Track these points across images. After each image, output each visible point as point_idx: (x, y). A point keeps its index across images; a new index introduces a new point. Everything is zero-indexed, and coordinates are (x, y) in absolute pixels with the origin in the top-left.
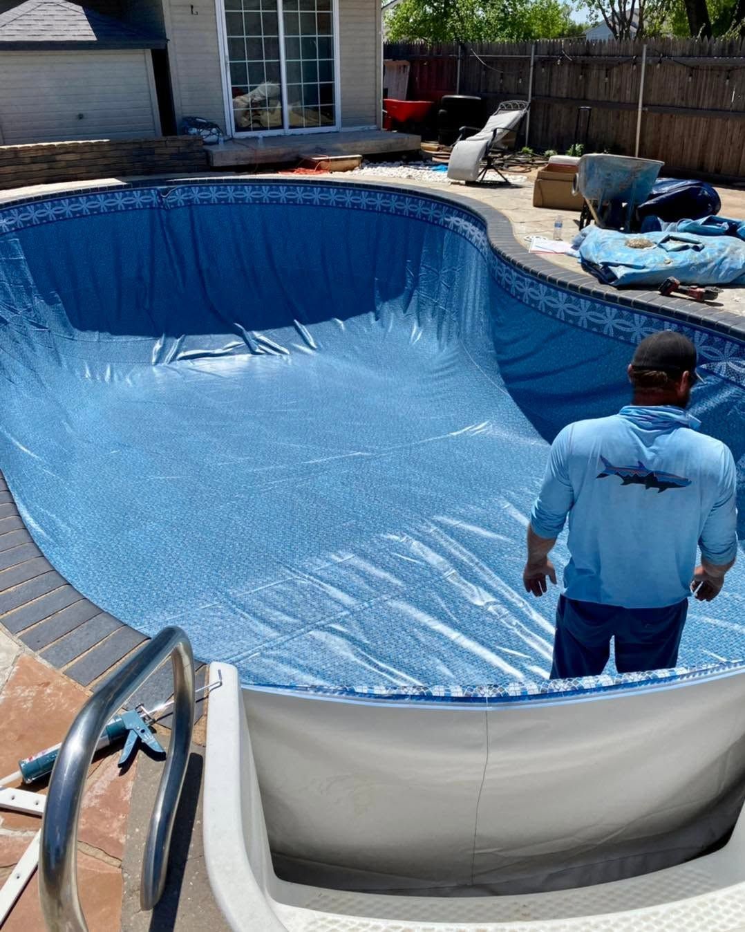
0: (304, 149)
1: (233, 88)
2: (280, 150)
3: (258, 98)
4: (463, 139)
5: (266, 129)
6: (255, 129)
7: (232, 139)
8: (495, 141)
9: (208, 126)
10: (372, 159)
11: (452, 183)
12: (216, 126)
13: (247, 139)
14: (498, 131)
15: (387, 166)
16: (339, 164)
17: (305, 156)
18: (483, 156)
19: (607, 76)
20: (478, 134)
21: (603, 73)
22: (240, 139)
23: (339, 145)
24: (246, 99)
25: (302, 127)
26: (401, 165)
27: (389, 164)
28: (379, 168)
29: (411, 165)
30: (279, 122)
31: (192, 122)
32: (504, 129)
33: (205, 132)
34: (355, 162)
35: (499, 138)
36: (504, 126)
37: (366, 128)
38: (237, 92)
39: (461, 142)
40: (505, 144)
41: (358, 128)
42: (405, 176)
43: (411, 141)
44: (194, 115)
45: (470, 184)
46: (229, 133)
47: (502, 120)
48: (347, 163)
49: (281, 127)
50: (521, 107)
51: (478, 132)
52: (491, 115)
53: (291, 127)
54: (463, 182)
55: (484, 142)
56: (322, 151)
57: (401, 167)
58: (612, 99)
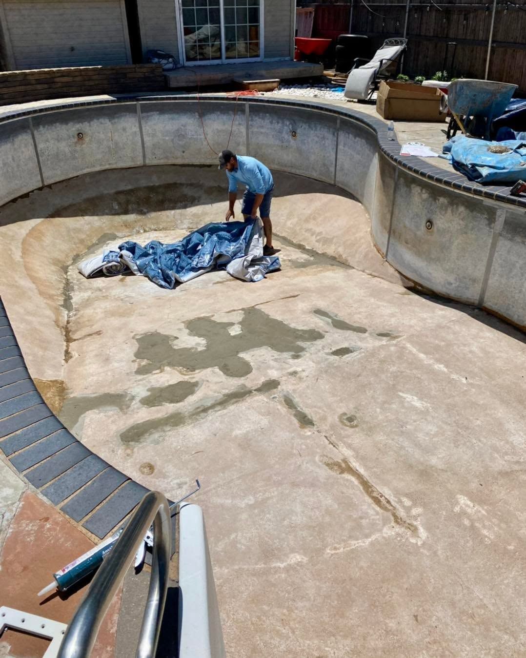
0: (237, 75)
1: (184, 28)
2: (219, 76)
3: (202, 36)
4: (357, 67)
5: (209, 59)
6: (200, 60)
7: (184, 67)
8: (381, 69)
9: (167, 56)
10: (287, 83)
11: (348, 101)
12: (172, 57)
13: (195, 66)
14: (384, 62)
15: (299, 88)
16: (263, 86)
17: (237, 80)
18: (372, 81)
19: (465, 20)
20: (369, 64)
21: (462, 17)
22: (189, 67)
23: (263, 72)
24: (193, 37)
25: (235, 58)
26: (308, 87)
27: (299, 86)
28: (292, 89)
29: (316, 87)
30: (218, 54)
31: (154, 53)
32: (388, 60)
33: (164, 61)
34: (275, 85)
35: (384, 67)
36: (388, 57)
37: (282, 59)
38: (187, 32)
39: (356, 69)
40: (388, 71)
41: (277, 59)
42: (312, 95)
43: (316, 69)
44: (156, 49)
45: (361, 101)
46: (181, 62)
47: (387, 53)
48: (269, 85)
49: (220, 58)
50: (402, 43)
51: (369, 62)
52: (378, 49)
53: (227, 58)
54: (356, 100)
55: (373, 70)
56: (250, 77)
57: (309, 89)
58: (468, 38)
